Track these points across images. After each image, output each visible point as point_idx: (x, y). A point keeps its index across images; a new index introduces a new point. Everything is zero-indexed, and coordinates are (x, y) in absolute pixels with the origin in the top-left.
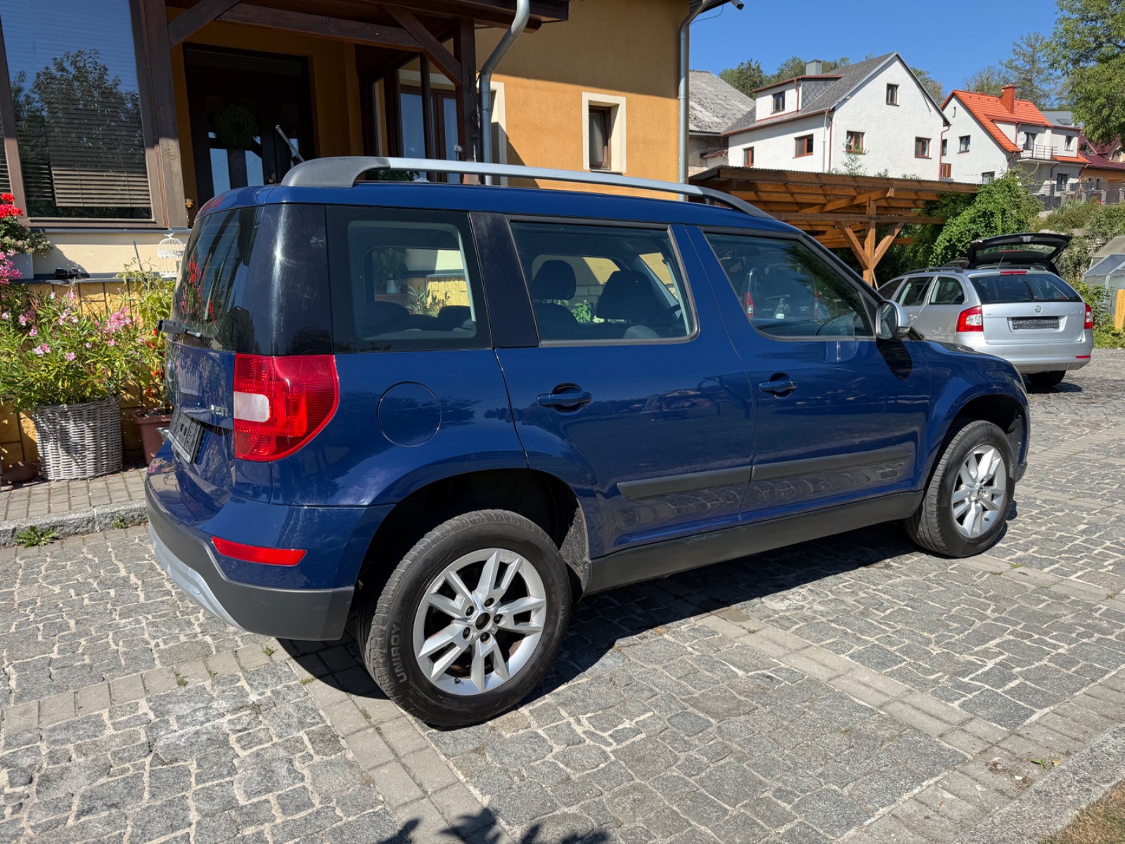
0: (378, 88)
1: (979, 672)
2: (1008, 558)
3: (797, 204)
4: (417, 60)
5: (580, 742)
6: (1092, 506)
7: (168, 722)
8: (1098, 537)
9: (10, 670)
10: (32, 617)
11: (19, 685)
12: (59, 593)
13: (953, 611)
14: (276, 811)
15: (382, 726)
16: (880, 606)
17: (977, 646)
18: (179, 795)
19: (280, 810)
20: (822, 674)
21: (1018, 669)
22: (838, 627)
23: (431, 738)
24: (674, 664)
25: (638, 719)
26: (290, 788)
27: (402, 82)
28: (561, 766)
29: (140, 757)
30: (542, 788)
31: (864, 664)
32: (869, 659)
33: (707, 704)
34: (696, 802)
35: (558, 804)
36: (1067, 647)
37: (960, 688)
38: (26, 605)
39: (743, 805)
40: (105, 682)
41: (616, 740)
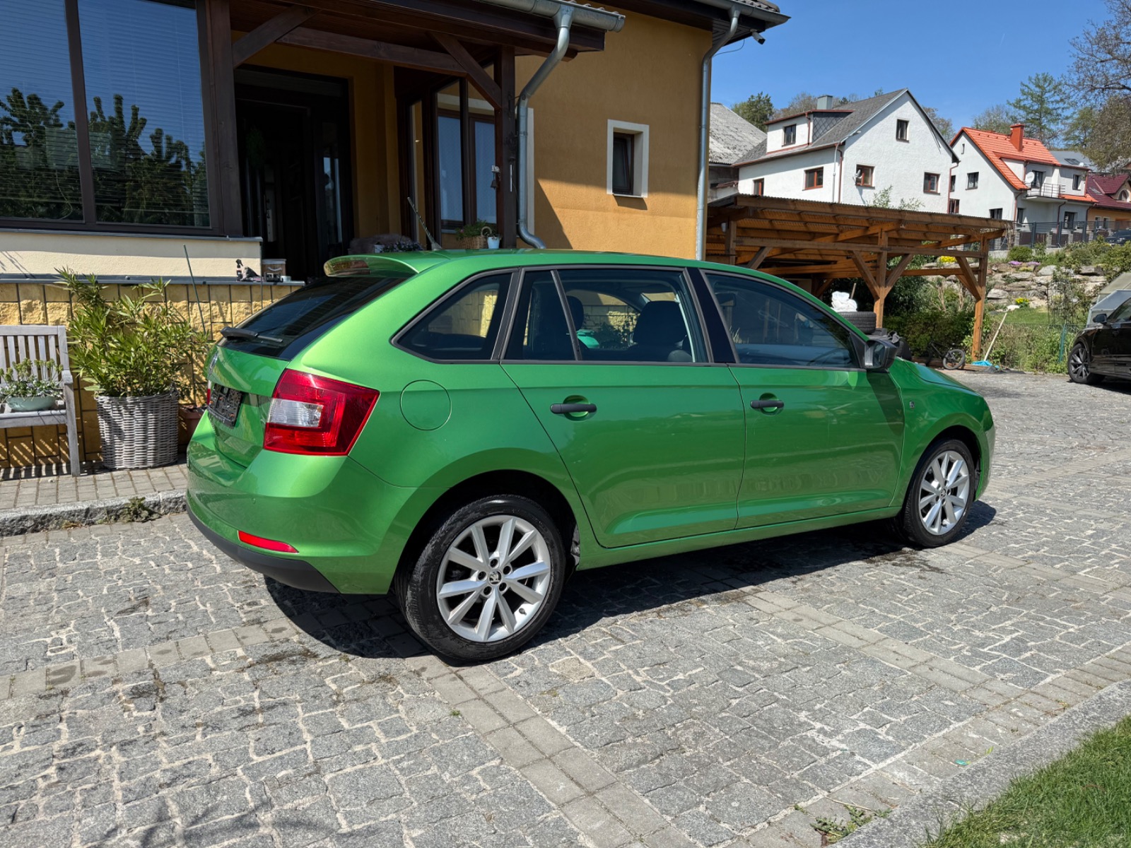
0: (416, 111)
1: (997, 644)
2: (1020, 556)
3: (810, 233)
4: (457, 86)
5: (641, 689)
6: (1100, 516)
8: (1105, 541)
9: (111, 623)
10: (120, 583)
11: (123, 636)
12: (140, 564)
13: (971, 598)
14: (379, 734)
15: (461, 673)
16: (904, 591)
17: (994, 624)
18: (291, 720)
19: (382, 734)
20: (854, 643)
21: (1033, 643)
22: (866, 607)
23: (507, 682)
24: (718, 632)
25: (690, 673)
26: (388, 718)
27: (439, 106)
28: (626, 706)
29: (248, 692)
30: (612, 722)
31: (892, 636)
32: (896, 632)
33: (751, 663)
34: (750, 736)
35: (628, 734)
36: (1076, 627)
37: (980, 656)
38: (111, 573)
39: (791, 740)
40: (201, 635)
41: (672, 688)
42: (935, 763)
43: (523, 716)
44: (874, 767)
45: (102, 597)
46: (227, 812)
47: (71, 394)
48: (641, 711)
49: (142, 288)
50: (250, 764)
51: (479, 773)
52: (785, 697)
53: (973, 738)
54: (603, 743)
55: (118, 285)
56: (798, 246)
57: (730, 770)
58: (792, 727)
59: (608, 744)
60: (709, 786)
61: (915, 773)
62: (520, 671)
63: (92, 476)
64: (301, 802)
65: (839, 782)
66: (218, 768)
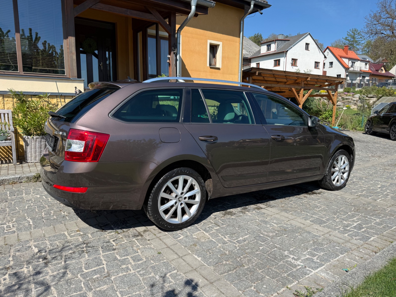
0: (140, 35)
1: (352, 226)
2: (356, 195)
3: (277, 81)
4: (155, 26)
5: (227, 243)
6: (382, 180)
7: (88, 236)
8: (385, 189)
9: (29, 219)
10: (32, 204)
11: (33, 224)
12: (40, 197)
13: (341, 209)
14: (131, 261)
15: (161, 238)
16: (317, 207)
17: (350, 219)
18: (98, 256)
19: (132, 261)
20: (302, 226)
21: (365, 226)
22: (304, 213)
23: (178, 241)
24: (253, 222)
25: (244, 237)
26: (134, 255)
27: (148, 34)
28: (222, 250)
29: (81, 245)
30: (217, 256)
31: (315, 223)
32: (316, 222)
33: (266, 233)
34: (268, 260)
35: (223, 260)
36: (379, 220)
37: (347, 231)
38: (29, 201)
39: (283, 262)
40: (63, 224)
41: (238, 243)
42: (335, 270)
43: (185, 253)
44: (314, 271)
45: (25, 210)
46: (75, 292)
47: (14, 135)
48: (228, 252)
49: (40, 96)
50: (83, 273)
51: (169, 276)
52: (279, 246)
53: (348, 261)
54: (214, 264)
55: (31, 95)
56: (273, 86)
57: (262, 273)
58: (283, 257)
59: (216, 264)
60: (254, 279)
61: (328, 274)
62: (182, 237)
63: (21, 165)
64: (103, 287)
65: (301, 277)
66: (71, 275)
